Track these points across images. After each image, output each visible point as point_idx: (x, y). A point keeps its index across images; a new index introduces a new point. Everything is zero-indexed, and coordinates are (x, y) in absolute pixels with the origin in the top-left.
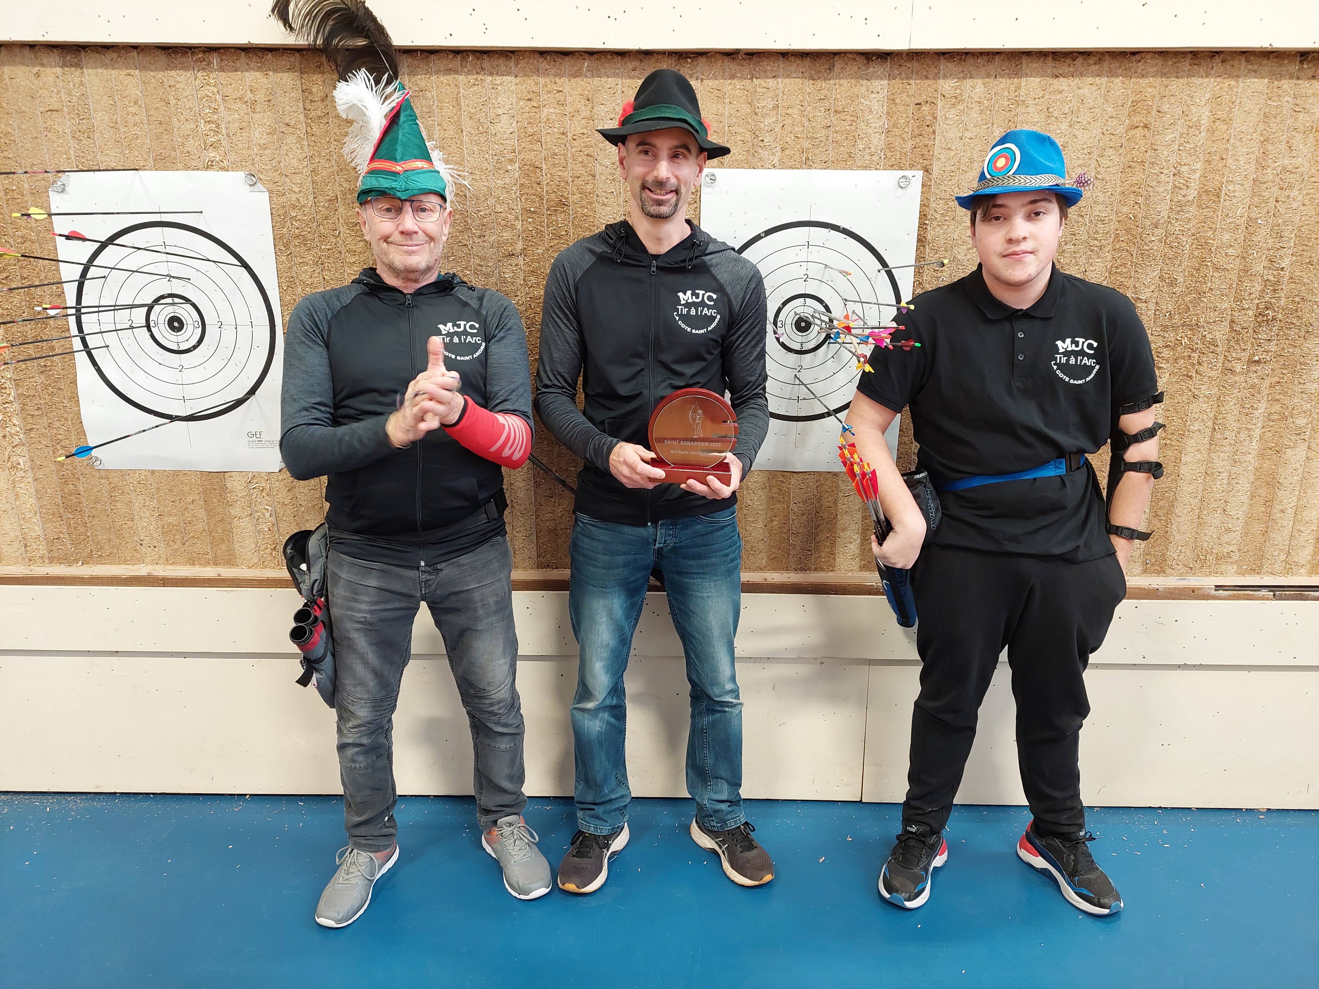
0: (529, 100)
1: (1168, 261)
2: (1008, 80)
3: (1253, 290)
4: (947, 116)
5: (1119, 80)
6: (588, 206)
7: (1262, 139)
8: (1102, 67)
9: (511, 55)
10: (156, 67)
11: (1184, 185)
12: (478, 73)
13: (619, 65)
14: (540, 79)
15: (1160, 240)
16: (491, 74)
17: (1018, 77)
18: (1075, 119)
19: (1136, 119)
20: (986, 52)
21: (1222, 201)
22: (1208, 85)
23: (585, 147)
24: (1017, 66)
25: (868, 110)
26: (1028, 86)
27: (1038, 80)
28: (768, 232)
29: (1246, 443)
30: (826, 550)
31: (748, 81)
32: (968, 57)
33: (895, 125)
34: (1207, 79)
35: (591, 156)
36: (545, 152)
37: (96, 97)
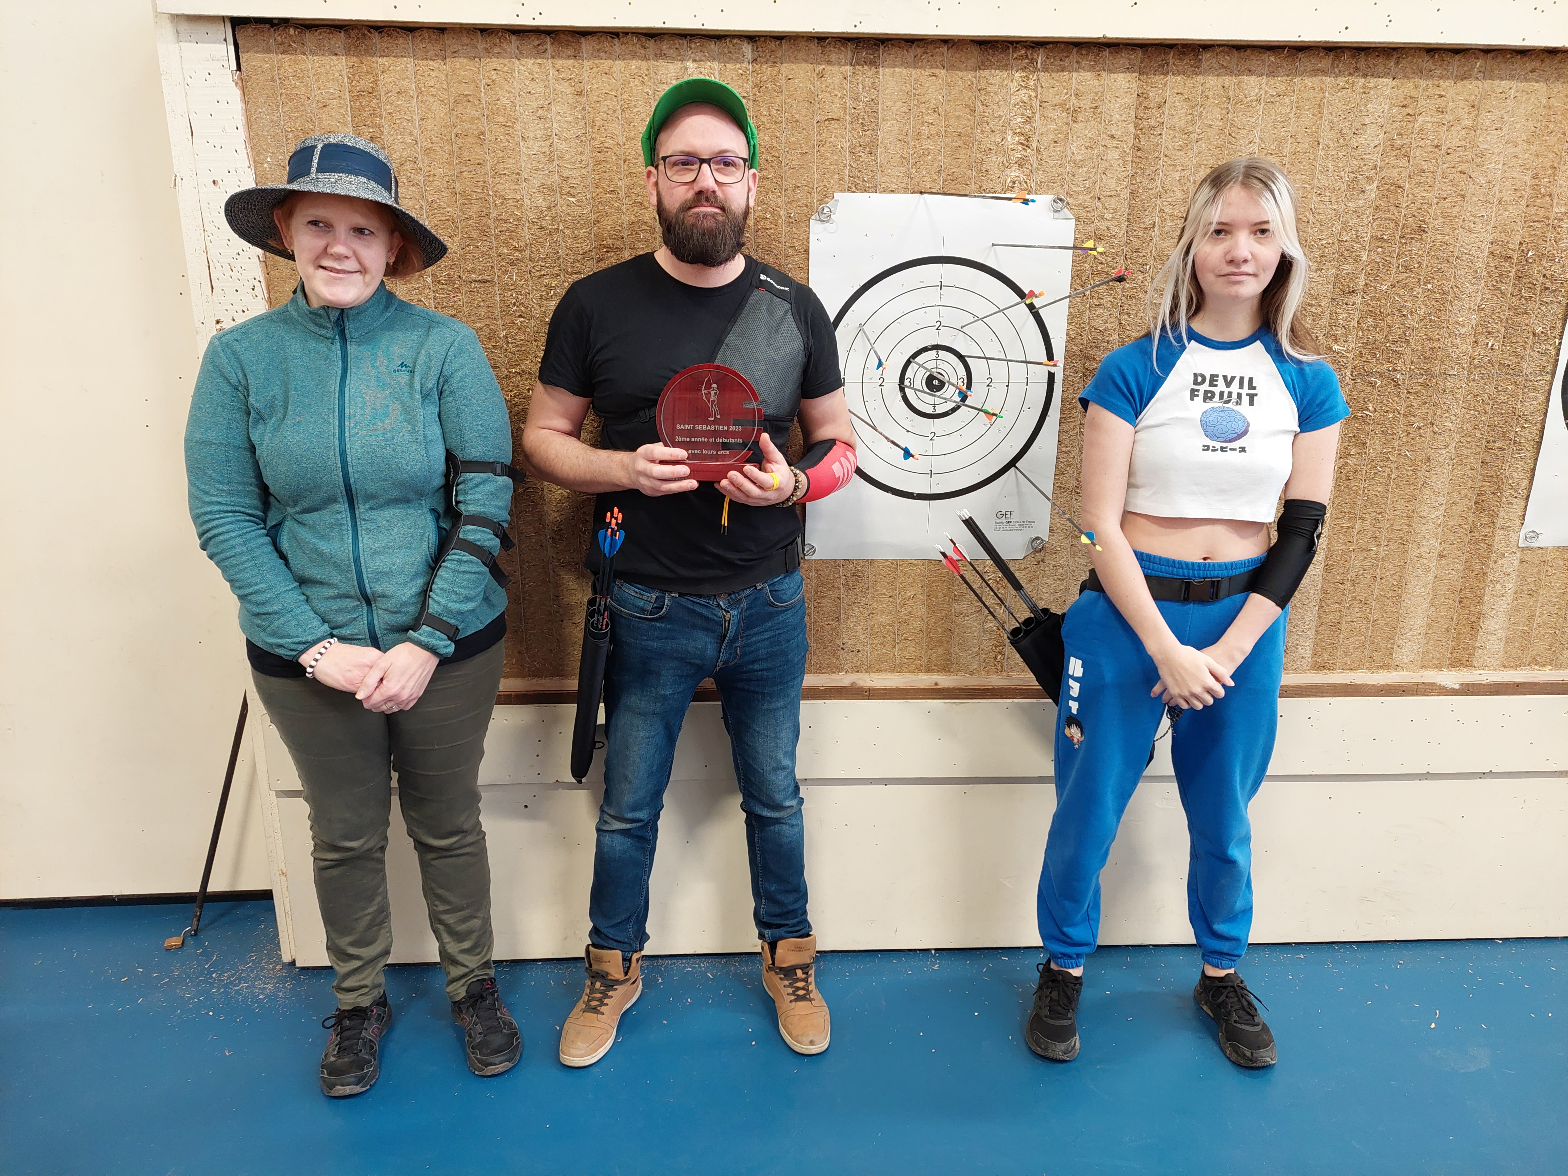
0: (1403, 107)
10: (967, 66)
14: (1422, 82)
16: (1365, 76)
35: (1464, 173)
36: (1410, 169)
37: (889, 103)
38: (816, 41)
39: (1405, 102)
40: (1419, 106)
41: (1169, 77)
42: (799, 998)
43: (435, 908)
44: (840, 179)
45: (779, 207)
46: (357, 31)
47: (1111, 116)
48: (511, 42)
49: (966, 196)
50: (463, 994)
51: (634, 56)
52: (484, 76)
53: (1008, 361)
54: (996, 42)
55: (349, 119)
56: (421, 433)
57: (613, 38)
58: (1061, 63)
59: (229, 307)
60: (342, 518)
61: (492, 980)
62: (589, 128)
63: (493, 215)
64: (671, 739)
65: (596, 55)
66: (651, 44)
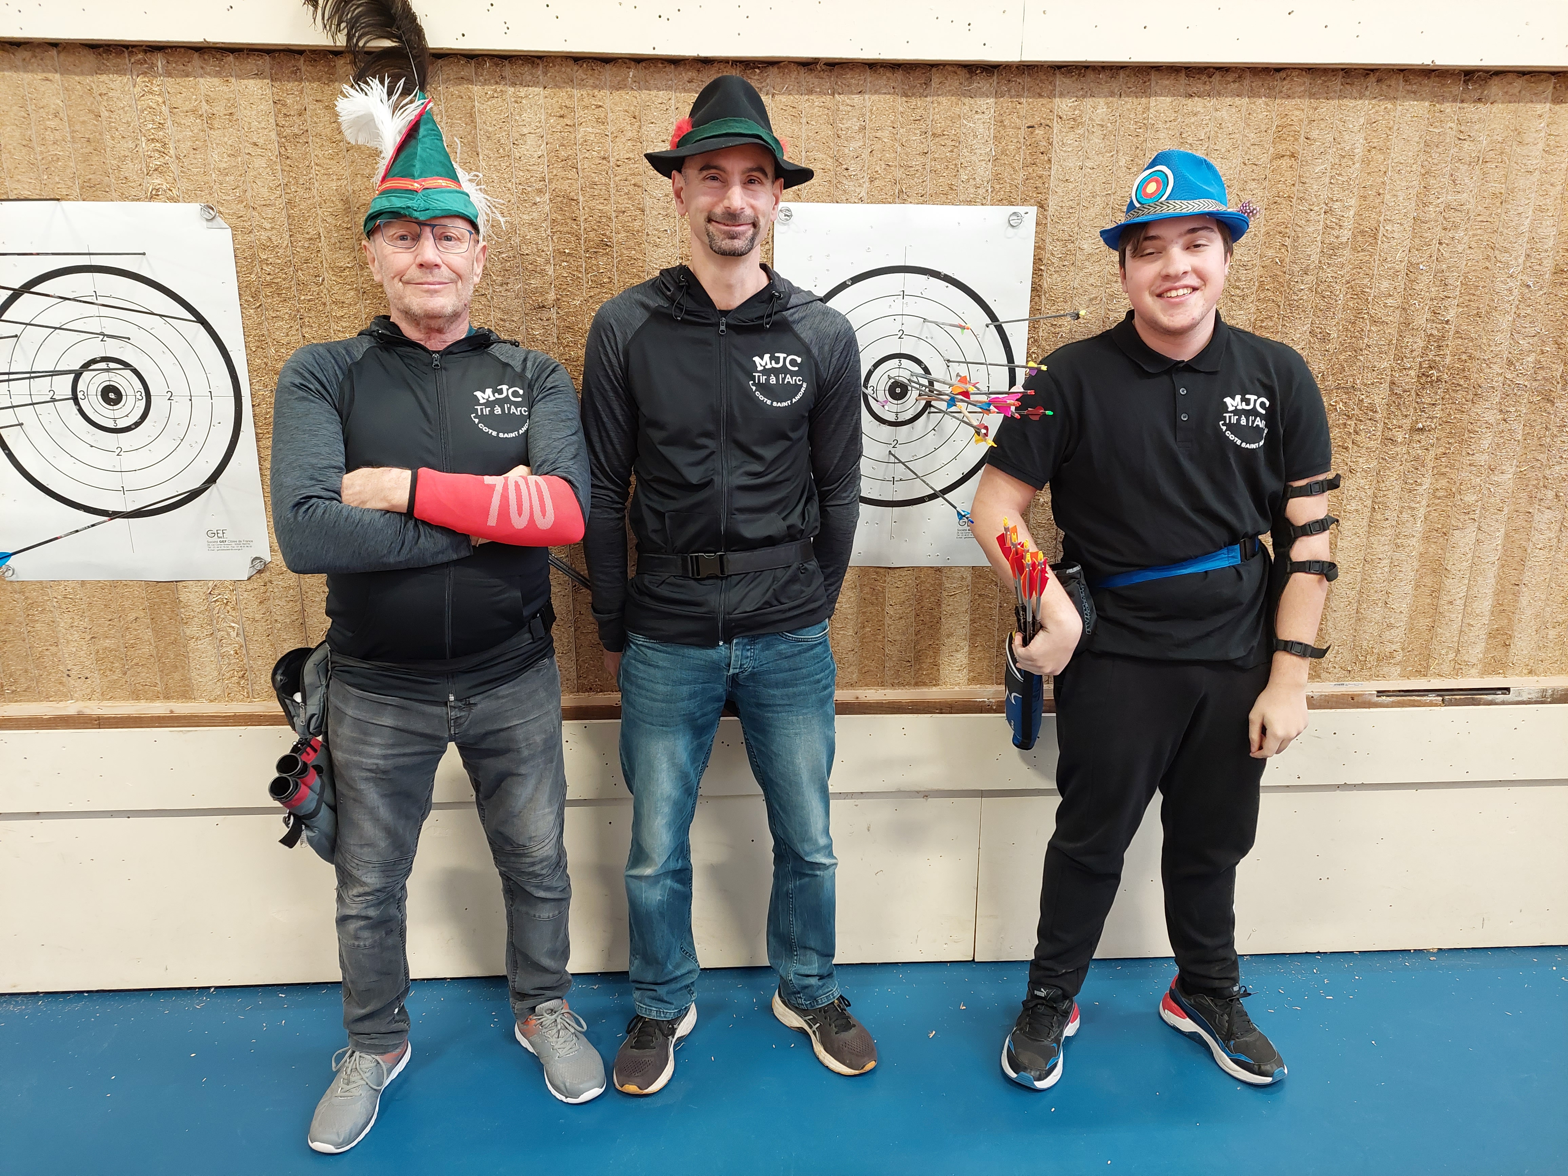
1: (1319, 314)
2: (1135, 99)
3: (1415, 346)
4: (1065, 141)
5: (1261, 101)
6: (637, 248)
7: (1423, 171)
8: (1242, 85)
9: (539, 61)
11: (1336, 224)
12: (497, 83)
13: (672, 76)
14: (575, 91)
15: (1310, 289)
16: (514, 84)
17: (1146, 97)
18: (1212, 146)
19: (1282, 147)
20: (1108, 66)
21: (1379, 243)
22: (1362, 109)
23: (631, 175)
24: (1145, 82)
25: (972, 134)
26: (1158, 106)
27: (1169, 99)
28: (856, 279)
29: (1408, 525)
30: (928, 660)
31: (829, 97)
32: (1089, 71)
33: (1003, 152)
34: (1361, 102)
35: (639, 187)
36: (581, 181)
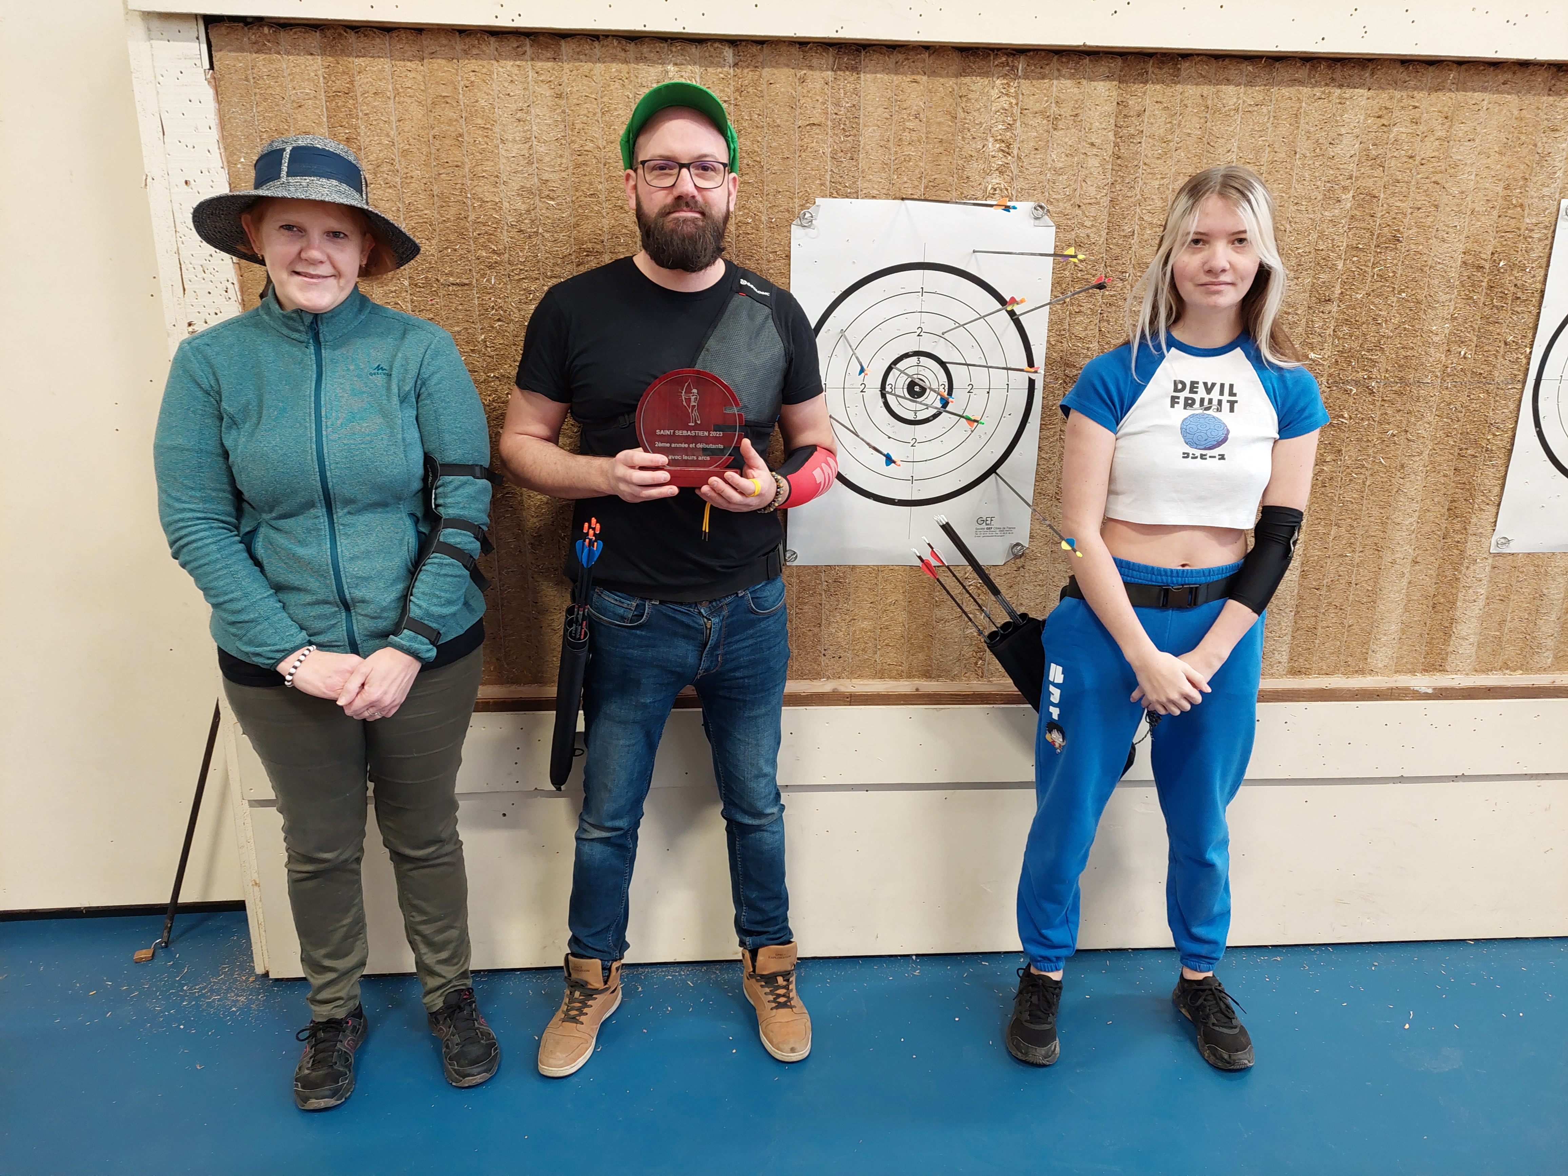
0: (1378, 117)
10: (948, 72)
37: (870, 109)
38: (798, 46)
39: (1380, 113)
40: (1394, 116)
41: (1148, 85)
42: (780, 1006)
43: (411, 919)
44: (822, 185)
45: (760, 212)
46: (333, 31)
47: (1091, 124)
48: (489, 44)
49: (947, 202)
50: (441, 1005)
51: (614, 59)
52: (462, 77)
53: (989, 367)
54: (977, 48)
55: (325, 120)
56: (400, 436)
57: (594, 41)
58: (1042, 70)
59: (202, 309)
60: (320, 523)
61: (470, 991)
62: (569, 132)
63: (472, 218)
64: (651, 747)
65: (576, 57)
66: (631, 47)
